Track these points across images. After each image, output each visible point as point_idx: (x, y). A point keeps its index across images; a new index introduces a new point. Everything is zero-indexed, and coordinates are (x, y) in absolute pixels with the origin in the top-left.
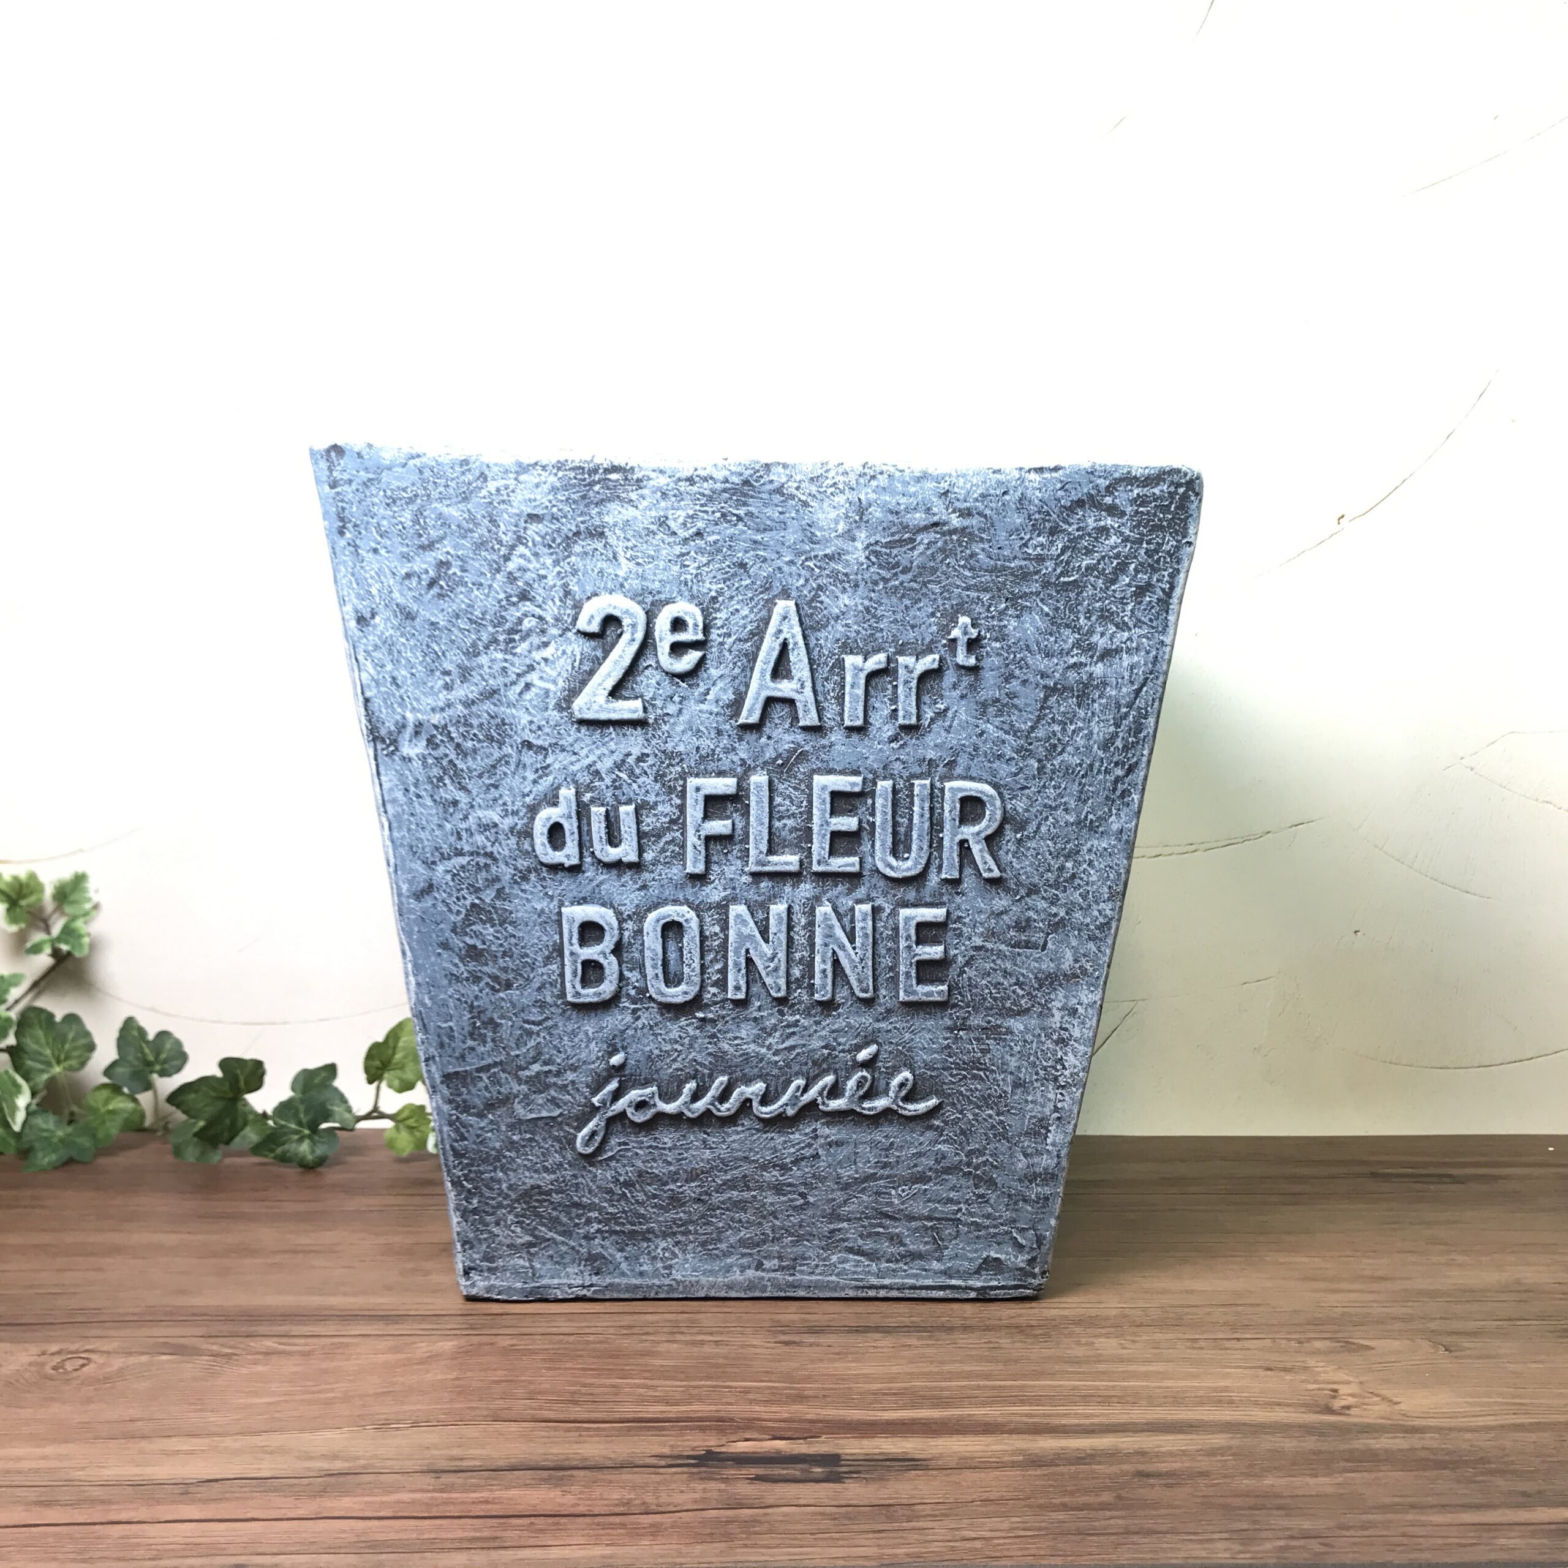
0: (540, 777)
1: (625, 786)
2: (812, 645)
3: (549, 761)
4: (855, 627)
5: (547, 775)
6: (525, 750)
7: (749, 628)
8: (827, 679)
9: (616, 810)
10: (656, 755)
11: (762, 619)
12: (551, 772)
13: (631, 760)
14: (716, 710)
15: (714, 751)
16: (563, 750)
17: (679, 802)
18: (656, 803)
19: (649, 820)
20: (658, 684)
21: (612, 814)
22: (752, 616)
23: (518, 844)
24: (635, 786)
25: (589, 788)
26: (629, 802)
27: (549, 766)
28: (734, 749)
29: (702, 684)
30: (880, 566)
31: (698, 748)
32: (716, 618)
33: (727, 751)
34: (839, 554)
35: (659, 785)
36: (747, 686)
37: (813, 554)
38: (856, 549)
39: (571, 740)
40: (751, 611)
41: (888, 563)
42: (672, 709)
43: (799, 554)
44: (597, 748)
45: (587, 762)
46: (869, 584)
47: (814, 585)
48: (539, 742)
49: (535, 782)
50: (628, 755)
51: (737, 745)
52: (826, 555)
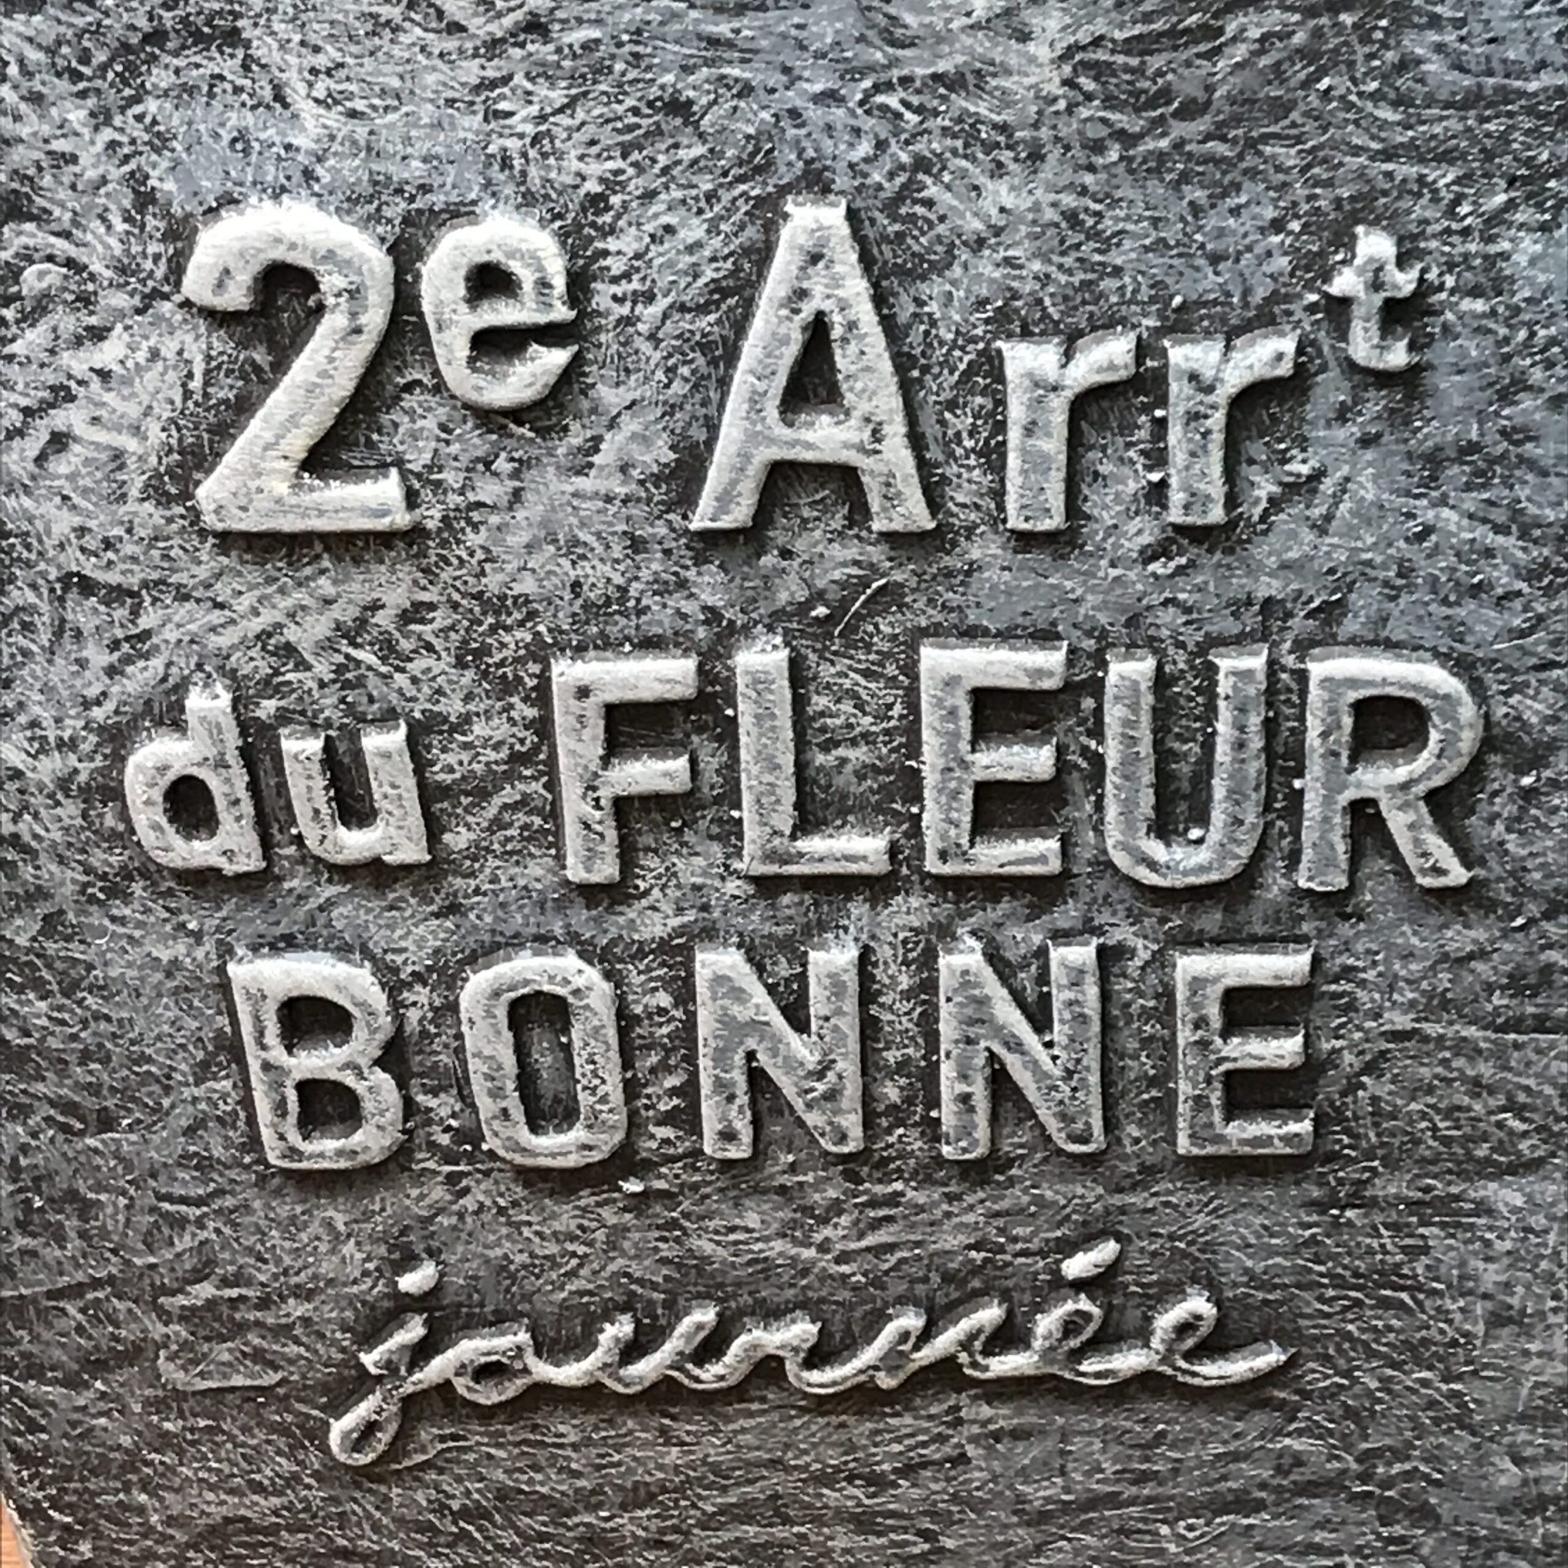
0: (128, 660)
1: (372, 681)
2: (903, 317)
3: (145, 622)
4: (1037, 266)
5: (146, 656)
6: (73, 595)
7: (709, 274)
8: (952, 405)
9: (354, 737)
10: (455, 606)
11: (746, 251)
12: (156, 648)
13: (383, 619)
14: (622, 491)
15: (623, 590)
16: (186, 598)
17: (531, 713)
18: (466, 719)
19: (451, 759)
20: (443, 428)
21: (342, 747)
22: (717, 242)
23: (85, 815)
24: (401, 680)
25: (270, 686)
26: (387, 718)
27: (146, 635)
28: (682, 584)
29: (575, 427)
30: (1109, 102)
31: (576, 586)
32: (605, 253)
33: (662, 589)
34: (978, 73)
35: (470, 674)
36: (713, 428)
37: (895, 74)
38: (1032, 60)
39: (203, 572)
40: (713, 229)
41: (1137, 94)
42: (489, 490)
43: (853, 72)
44: (282, 591)
45: (256, 625)
46: (1076, 151)
47: (905, 158)
48: (113, 578)
49: (112, 671)
50: (376, 606)
51: (691, 574)
52: (936, 77)
